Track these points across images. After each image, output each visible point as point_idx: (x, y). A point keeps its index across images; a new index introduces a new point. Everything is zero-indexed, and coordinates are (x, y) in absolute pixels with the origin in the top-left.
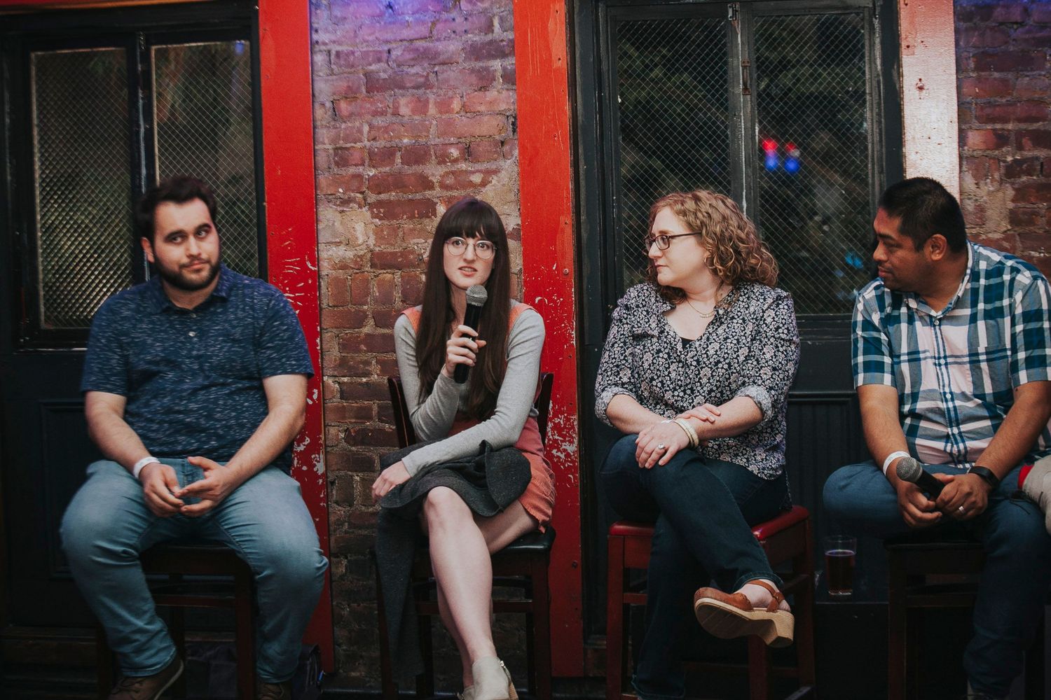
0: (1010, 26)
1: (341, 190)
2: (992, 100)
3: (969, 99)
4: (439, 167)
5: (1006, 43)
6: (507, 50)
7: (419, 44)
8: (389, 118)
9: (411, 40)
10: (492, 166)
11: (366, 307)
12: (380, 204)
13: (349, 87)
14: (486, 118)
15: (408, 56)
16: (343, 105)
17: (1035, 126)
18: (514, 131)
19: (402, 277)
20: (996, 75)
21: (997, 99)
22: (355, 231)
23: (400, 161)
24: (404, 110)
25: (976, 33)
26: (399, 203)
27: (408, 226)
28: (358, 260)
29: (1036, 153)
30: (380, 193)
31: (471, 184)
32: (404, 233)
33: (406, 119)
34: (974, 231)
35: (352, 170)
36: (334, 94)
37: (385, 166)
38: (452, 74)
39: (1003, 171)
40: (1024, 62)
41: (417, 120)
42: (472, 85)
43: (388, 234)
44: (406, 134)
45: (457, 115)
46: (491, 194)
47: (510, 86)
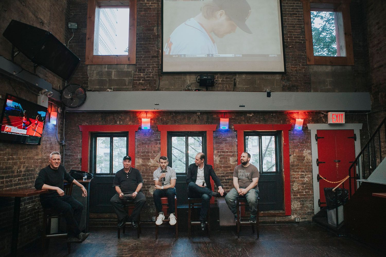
0: (219, 139)
1: (138, 156)
4: (151, 154)
5: (219, 141)
6: (159, 140)
9: (148, 138)
10: (157, 154)
12: (143, 158)
13: (140, 144)
14: (157, 148)
15: (147, 140)
16: (139, 146)
17: (222, 151)
18: (160, 150)
19: (145, 167)
20: (218, 144)
21: (218, 147)
22: (140, 162)
23: (146, 153)
24: (146, 147)
25: (216, 140)
26: (145, 158)
28: (140, 165)
29: (222, 154)
31: (155, 156)
32: (146, 162)
34: (215, 163)
35: (140, 154)
37: (144, 154)
38: (153, 143)
39: (218, 156)
40: (221, 143)
41: (148, 148)
42: (155, 144)
43: (144, 162)
44: (147, 150)
45: (153, 148)
46: (157, 157)
47: (160, 144)
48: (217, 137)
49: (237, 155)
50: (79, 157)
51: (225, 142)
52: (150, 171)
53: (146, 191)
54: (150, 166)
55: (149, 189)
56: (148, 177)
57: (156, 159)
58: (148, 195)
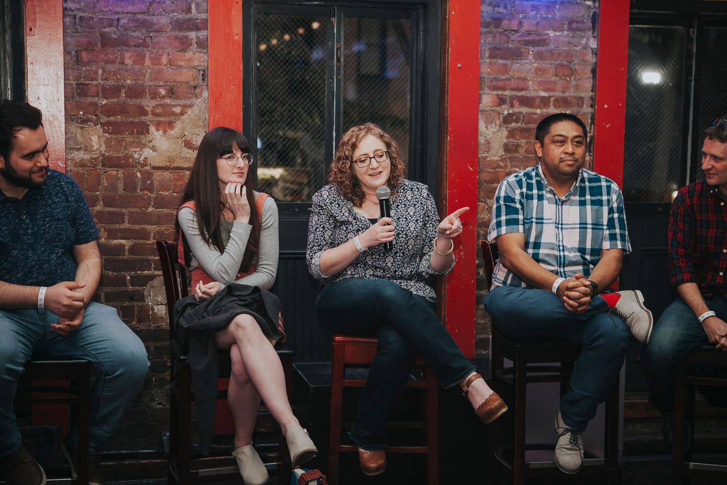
0: (510, 31)
1: (81, 113)
2: (497, 76)
3: (484, 75)
4: (152, 101)
5: (508, 42)
6: (200, 26)
7: (139, 16)
8: (117, 66)
9: (134, 14)
10: (188, 102)
11: (98, 193)
12: (109, 124)
13: (88, 42)
14: (185, 70)
15: (131, 24)
16: (84, 55)
17: (521, 93)
18: (203, 80)
19: (123, 173)
20: (501, 61)
21: (500, 76)
22: (91, 141)
23: (124, 95)
24: (128, 61)
25: (491, 35)
26: (123, 124)
27: (129, 139)
28: (93, 161)
29: (521, 110)
30: (109, 116)
31: (174, 114)
32: (126, 144)
33: (129, 67)
34: (483, 155)
35: (90, 100)
36: (78, 46)
37: (114, 98)
38: (162, 39)
39: (501, 119)
40: (517, 54)
41: (137, 68)
42: (175, 47)
43: (115, 144)
44: (129, 77)
45: (165, 67)
46: (187, 121)
47: (202, 50)
48: (497, 21)
49: (593, 119)
51: (536, 49)
52: (149, 195)
53: (129, 302)
54: (150, 164)
55: (143, 290)
56: (137, 227)
57: (184, 129)
58: (139, 322)
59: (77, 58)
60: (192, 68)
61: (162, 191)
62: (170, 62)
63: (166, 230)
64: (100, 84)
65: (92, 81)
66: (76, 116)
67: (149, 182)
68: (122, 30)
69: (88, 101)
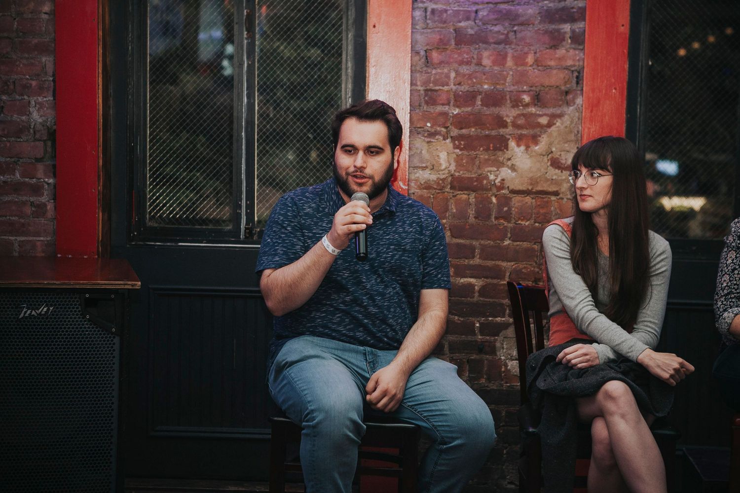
1: (429, 125)
4: (513, 110)
6: (576, 16)
7: (503, 6)
8: (473, 68)
9: (496, 3)
10: (558, 111)
11: (444, 221)
12: (461, 137)
13: (441, 39)
14: (555, 72)
15: (492, 17)
16: (435, 56)
18: (577, 83)
19: (475, 197)
22: (439, 158)
23: (480, 103)
24: (486, 62)
26: (478, 138)
27: (484, 156)
28: (440, 182)
30: (461, 128)
31: (539, 125)
32: (480, 162)
33: (487, 68)
35: (439, 109)
36: (428, 44)
37: (468, 106)
38: (529, 34)
41: (496, 70)
42: (544, 43)
43: (467, 163)
44: (486, 81)
45: (530, 68)
46: (555, 134)
47: (577, 46)
50: (36, 116)
52: (505, 225)
53: (477, 355)
54: (508, 187)
55: (495, 341)
56: (490, 263)
57: (551, 144)
58: (489, 379)
59: (427, 59)
60: (564, 69)
61: (522, 220)
62: (537, 62)
63: (525, 268)
64: (452, 89)
65: (443, 86)
66: (423, 128)
67: (505, 209)
68: (480, 23)
69: (437, 111)
